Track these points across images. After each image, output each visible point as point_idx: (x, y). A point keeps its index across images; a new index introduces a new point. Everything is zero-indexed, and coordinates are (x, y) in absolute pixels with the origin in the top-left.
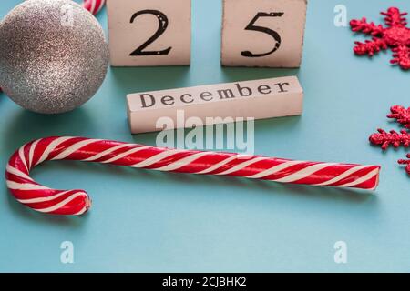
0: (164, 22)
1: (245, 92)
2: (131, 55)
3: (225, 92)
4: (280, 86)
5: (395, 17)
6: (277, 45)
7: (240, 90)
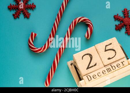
0: (91, 56)
1: (114, 68)
2: (87, 69)
3: (108, 69)
4: (122, 63)
7: (112, 67)
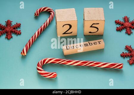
1: (91, 44)
2: (63, 34)
3: (86, 44)
4: (99, 42)
5: (126, 19)
6: (98, 30)
